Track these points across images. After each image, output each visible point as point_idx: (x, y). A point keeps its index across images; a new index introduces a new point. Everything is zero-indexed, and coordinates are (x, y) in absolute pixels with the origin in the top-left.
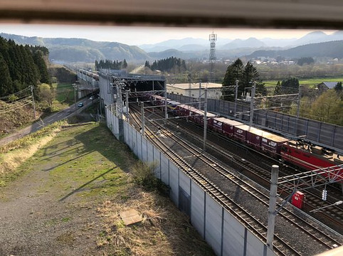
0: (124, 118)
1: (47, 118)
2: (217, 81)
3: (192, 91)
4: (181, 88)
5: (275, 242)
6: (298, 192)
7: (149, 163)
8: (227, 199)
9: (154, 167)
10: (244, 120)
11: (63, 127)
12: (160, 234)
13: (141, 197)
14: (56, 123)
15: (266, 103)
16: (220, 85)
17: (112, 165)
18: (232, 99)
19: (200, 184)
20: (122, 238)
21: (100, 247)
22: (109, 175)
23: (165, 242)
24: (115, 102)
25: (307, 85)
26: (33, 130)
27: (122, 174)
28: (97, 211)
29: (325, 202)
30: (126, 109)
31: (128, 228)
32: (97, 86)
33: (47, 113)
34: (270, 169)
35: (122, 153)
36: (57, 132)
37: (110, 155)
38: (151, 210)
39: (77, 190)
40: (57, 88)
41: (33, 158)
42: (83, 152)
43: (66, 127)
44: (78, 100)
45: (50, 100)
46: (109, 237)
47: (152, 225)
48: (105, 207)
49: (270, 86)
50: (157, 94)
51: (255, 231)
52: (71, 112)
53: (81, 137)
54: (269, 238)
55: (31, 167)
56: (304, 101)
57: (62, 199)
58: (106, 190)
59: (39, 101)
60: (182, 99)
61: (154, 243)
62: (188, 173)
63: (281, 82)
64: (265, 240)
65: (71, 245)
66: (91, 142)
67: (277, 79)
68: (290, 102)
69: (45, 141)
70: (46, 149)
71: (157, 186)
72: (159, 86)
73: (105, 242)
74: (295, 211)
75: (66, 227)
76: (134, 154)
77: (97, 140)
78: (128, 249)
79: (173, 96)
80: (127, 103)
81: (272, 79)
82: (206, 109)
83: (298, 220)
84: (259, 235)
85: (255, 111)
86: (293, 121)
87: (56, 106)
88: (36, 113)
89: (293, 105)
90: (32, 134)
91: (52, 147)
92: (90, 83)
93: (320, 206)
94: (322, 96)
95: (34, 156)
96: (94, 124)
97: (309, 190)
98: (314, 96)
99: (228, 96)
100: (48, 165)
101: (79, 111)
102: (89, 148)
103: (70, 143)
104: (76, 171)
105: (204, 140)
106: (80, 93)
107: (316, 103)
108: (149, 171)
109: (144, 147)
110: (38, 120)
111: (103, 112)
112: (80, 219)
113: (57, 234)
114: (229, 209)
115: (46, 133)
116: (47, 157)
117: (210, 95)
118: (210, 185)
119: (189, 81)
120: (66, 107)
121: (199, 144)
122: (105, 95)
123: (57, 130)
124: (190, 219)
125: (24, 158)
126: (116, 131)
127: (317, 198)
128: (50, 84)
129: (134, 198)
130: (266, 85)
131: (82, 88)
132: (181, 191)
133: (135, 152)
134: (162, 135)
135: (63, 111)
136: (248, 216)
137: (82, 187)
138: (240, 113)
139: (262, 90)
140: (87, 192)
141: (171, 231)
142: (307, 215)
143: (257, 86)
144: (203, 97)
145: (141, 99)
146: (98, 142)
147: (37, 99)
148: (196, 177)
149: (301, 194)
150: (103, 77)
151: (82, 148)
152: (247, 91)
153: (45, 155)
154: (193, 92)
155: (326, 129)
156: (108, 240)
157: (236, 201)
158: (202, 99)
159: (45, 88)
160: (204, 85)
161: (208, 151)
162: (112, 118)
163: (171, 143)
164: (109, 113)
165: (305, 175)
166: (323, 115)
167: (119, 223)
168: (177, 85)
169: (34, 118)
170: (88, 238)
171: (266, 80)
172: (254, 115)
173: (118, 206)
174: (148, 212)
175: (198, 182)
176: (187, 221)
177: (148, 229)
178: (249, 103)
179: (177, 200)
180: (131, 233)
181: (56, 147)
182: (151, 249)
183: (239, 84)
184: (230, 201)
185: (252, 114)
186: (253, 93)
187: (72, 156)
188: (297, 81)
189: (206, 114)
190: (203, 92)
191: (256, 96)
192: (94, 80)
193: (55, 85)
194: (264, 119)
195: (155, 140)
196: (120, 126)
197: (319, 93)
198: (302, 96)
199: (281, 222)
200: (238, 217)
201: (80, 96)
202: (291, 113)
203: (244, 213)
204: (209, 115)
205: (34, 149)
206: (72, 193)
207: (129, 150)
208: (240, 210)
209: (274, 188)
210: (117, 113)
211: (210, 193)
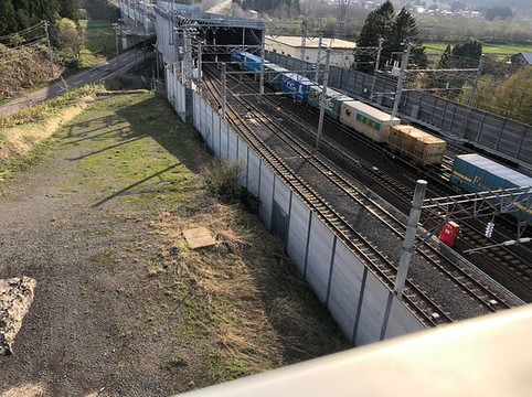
0: (194, 87)
1: (74, 77)
2: (348, 38)
3: (306, 51)
4: (289, 44)
5: (406, 289)
6: (451, 223)
7: (232, 162)
8: (343, 223)
9: (237, 169)
10: (385, 106)
11: (98, 95)
12: (241, 264)
13: (216, 210)
14: (87, 87)
15: (422, 80)
16: (353, 45)
17: (173, 160)
18: (369, 70)
19: (305, 199)
20: (185, 267)
21: (153, 275)
22: (169, 175)
23: (247, 277)
24: (180, 59)
25: (495, 55)
26: (51, 95)
27: (189, 175)
28: (149, 226)
29: (489, 241)
30: (197, 73)
31: (194, 253)
32: (153, 29)
33: (72, 68)
34: (413, 185)
35: (190, 143)
36: (88, 102)
37: (171, 145)
38: (230, 231)
39: (119, 193)
40: (88, 28)
41: (53, 140)
42: (129, 137)
43: (102, 94)
44: (122, 51)
45: (76, 48)
46: (166, 263)
47: (230, 251)
48: (161, 220)
49: (434, 52)
50: (249, 51)
51: (379, 273)
52: (110, 72)
53: (125, 113)
54: (399, 283)
55: (49, 152)
56: (484, 82)
57: (97, 205)
58: (163, 197)
59: (59, 48)
60: (290, 63)
61: (231, 276)
62: (288, 182)
63: (452, 48)
64: (392, 286)
65: (111, 269)
66: (141, 121)
67: (447, 42)
68: (461, 83)
69: (70, 114)
70: (72, 126)
71: (241, 198)
72: (253, 37)
73: (161, 269)
74: (442, 249)
75: (104, 244)
76: (207, 146)
77: (151, 119)
78: (193, 281)
79: (274, 57)
80: (200, 62)
81: (439, 41)
82: (325, 82)
83: (445, 262)
84: (385, 278)
85: (403, 92)
86: (462, 113)
87: (87, 58)
88: (55, 68)
89: (466, 88)
90: (50, 101)
91: (80, 125)
92: (141, 24)
93: (481, 244)
94: (515, 76)
95: (54, 136)
96: (147, 94)
97: (469, 221)
98: (503, 75)
99: (363, 64)
100: (75, 152)
101: (122, 71)
102: (139, 131)
103: (108, 121)
104: (119, 164)
105: (318, 134)
106: (124, 40)
107: (503, 87)
108: (230, 174)
109: (224, 137)
110: (58, 80)
111: (162, 76)
112: (124, 235)
113: (90, 253)
114: (344, 238)
115: (71, 102)
116: (74, 139)
117: (336, 60)
118: (321, 202)
119: (303, 34)
120: (103, 62)
121: (309, 140)
122: (165, 46)
123: (89, 98)
124: (286, 248)
125: (39, 138)
126: (181, 107)
127: (478, 234)
128: (76, 21)
129: (206, 212)
130: (427, 51)
131: (128, 32)
132: (276, 206)
133: (210, 143)
134: (253, 121)
135: (98, 69)
136: (372, 250)
137: (127, 189)
138: (380, 94)
139: (419, 58)
140: (136, 197)
141: (257, 262)
142: (459, 256)
143: (412, 50)
144: (323, 62)
145: (222, 58)
146: (153, 122)
147: (54, 44)
148: (300, 188)
149: (456, 225)
150: (162, 15)
151: (128, 129)
152: (395, 58)
153: (70, 135)
154: (307, 53)
155: (511, 130)
156: (165, 267)
157: (355, 229)
158: (322, 66)
159: (67, 27)
160: (327, 42)
161: (323, 151)
162: (175, 87)
163: (266, 135)
164: (171, 78)
165: (465, 198)
166: (510, 107)
167: (181, 244)
168: (282, 39)
169: (51, 75)
170: (136, 262)
171: (428, 41)
172: (402, 98)
173: (181, 221)
174: (224, 232)
175: (303, 197)
176: (282, 249)
177: (224, 257)
178: (396, 78)
179: (269, 220)
180: (199, 260)
181: (86, 124)
182: (226, 284)
183: (383, 45)
184: (348, 227)
185: (398, 97)
186: (405, 62)
187: (112, 142)
188: (480, 46)
189: (324, 90)
190: (323, 54)
191: (408, 68)
192: (148, 20)
193: (83, 23)
194: (416, 107)
195: (241, 127)
196: (187, 100)
197: (511, 70)
198: (483, 73)
199: (419, 263)
200: (357, 251)
201: (125, 46)
202: (461, 100)
203: (366, 245)
204: (330, 92)
205: (53, 126)
206: (113, 196)
207: (199, 138)
208: (361, 241)
209: (415, 214)
210: (182, 79)
211: (319, 213)
